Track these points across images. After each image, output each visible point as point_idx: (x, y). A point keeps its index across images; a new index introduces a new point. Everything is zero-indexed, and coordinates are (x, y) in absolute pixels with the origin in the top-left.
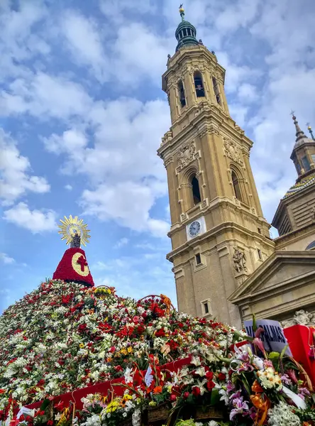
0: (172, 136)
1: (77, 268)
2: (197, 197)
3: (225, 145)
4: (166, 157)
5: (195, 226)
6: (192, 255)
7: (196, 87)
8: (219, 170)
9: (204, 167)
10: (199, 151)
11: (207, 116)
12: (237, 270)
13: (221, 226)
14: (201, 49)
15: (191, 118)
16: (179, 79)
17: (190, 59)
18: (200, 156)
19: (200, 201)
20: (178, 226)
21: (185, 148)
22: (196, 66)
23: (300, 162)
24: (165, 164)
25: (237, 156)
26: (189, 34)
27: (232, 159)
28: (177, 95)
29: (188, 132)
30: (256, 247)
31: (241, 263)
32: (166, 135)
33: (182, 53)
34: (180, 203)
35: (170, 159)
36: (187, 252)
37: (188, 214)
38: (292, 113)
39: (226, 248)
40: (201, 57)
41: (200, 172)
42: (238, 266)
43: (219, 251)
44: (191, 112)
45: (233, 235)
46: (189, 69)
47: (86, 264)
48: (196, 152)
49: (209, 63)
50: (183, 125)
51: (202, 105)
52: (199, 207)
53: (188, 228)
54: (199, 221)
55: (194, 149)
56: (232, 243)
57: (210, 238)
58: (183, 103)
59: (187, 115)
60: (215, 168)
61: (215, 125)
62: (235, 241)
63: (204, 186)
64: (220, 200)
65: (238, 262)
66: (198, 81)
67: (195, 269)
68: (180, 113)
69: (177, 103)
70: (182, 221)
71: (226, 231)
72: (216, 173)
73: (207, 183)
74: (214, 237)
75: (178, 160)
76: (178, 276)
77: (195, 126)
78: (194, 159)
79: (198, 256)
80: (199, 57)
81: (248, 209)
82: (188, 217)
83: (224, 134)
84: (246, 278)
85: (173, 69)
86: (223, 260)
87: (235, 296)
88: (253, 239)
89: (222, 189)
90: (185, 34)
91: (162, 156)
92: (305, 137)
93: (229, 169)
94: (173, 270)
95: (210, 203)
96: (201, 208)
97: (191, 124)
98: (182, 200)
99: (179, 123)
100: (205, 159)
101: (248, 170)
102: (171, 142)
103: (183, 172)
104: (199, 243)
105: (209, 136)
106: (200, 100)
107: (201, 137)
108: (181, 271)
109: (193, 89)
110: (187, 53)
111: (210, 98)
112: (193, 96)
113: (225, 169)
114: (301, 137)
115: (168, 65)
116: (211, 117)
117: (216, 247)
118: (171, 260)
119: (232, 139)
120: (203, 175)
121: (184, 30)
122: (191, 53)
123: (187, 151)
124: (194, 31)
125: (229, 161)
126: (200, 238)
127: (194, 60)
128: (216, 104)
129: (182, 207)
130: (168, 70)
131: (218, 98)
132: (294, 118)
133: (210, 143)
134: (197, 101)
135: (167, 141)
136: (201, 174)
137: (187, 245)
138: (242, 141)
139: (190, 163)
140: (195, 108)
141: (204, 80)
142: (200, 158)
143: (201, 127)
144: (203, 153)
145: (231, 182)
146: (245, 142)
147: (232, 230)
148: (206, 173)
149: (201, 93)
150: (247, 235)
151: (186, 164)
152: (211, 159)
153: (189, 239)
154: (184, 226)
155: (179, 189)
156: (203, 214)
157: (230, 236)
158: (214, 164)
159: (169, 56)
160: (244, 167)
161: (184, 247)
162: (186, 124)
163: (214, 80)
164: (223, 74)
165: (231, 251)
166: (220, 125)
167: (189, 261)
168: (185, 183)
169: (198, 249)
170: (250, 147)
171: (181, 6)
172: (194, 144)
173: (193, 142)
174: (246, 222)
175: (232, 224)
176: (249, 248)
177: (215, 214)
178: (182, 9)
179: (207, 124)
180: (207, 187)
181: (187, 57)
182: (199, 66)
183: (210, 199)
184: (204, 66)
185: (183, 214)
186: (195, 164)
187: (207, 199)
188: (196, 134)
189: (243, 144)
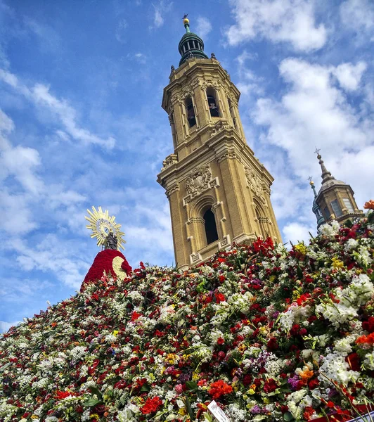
0: (177, 160)
3: (247, 175)
8: (243, 202)
9: (224, 196)
10: (217, 178)
11: (228, 137)
15: (205, 139)
16: (186, 94)
17: (202, 72)
18: (218, 184)
19: (218, 239)
21: (196, 174)
22: (209, 81)
24: (167, 193)
25: (259, 191)
26: (197, 47)
27: (255, 193)
28: (185, 112)
29: (201, 155)
32: (170, 158)
33: (191, 65)
34: (189, 240)
35: (175, 186)
37: (201, 254)
40: (215, 72)
41: (218, 203)
44: (204, 133)
46: (201, 83)
48: (211, 179)
49: (223, 80)
50: (193, 148)
51: (221, 124)
52: (217, 246)
55: (209, 175)
58: (192, 122)
59: (199, 137)
60: (239, 199)
61: (236, 147)
63: (224, 220)
64: (247, 238)
66: (212, 99)
68: (188, 134)
69: (183, 120)
70: (192, 262)
72: (240, 205)
73: (229, 216)
75: (187, 188)
77: (212, 149)
78: (210, 187)
80: (212, 72)
82: (200, 258)
83: (245, 164)
85: (179, 83)
89: (249, 224)
90: (192, 46)
91: (163, 183)
93: (253, 204)
95: (233, 240)
97: (207, 145)
98: (192, 237)
99: (188, 145)
100: (225, 188)
101: (270, 209)
102: (176, 165)
103: (193, 202)
105: (230, 162)
106: (215, 120)
107: (219, 162)
110: (198, 64)
111: (227, 119)
112: (207, 115)
113: (250, 204)
114: (329, 179)
115: (171, 77)
116: (232, 139)
119: (253, 171)
120: (222, 206)
122: (203, 65)
123: (199, 178)
125: (252, 194)
127: (206, 74)
129: (193, 245)
130: (170, 85)
131: (234, 123)
133: (232, 169)
134: (212, 121)
135: (170, 165)
136: (220, 205)
138: (263, 175)
139: (204, 193)
140: (210, 128)
141: (219, 98)
142: (218, 187)
143: (219, 151)
144: (221, 181)
145: (256, 218)
146: (265, 176)
148: (226, 205)
151: (198, 193)
152: (233, 188)
155: (189, 223)
158: (238, 194)
159: (172, 68)
160: (267, 205)
162: (197, 146)
163: (229, 101)
164: (238, 98)
166: (241, 151)
168: (195, 216)
171: (185, 16)
172: (210, 170)
173: (208, 167)
178: (187, 20)
179: (228, 147)
180: (229, 221)
181: (197, 69)
182: (214, 82)
183: (233, 236)
184: (219, 83)
185: (194, 253)
186: (210, 194)
187: (228, 236)
188: (213, 158)
189: (264, 179)
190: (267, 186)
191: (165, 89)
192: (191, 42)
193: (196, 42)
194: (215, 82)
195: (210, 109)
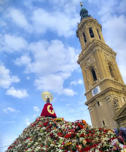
0: (82, 55)
1: (49, 111)
2: (95, 78)
3: (105, 56)
4: (81, 63)
5: (95, 90)
6: (96, 102)
7: (90, 34)
8: (103, 66)
9: (97, 66)
10: (94, 59)
11: (96, 45)
12: (115, 106)
13: (106, 89)
14: (91, 19)
15: (90, 47)
16: (83, 32)
17: (87, 23)
18: (95, 61)
19: (97, 80)
20: (89, 91)
21: (88, 59)
22: (89, 26)
24: (80, 66)
25: (110, 60)
26: (85, 13)
28: (83, 38)
29: (89, 52)
30: (122, 96)
31: (117, 103)
32: (80, 55)
33: (83, 21)
34: (88, 81)
35: (82, 64)
36: (93, 101)
37: (92, 85)
39: (109, 98)
41: (95, 68)
42: (115, 105)
43: (107, 99)
44: (89, 44)
45: (112, 92)
46: (87, 27)
47: (53, 109)
48: (93, 60)
49: (95, 23)
51: (94, 41)
52: (96, 82)
53: (93, 91)
54: (97, 88)
55: (92, 59)
56: (112, 95)
57: (102, 94)
59: (88, 46)
61: (100, 48)
62: (113, 94)
63: (98, 73)
64: (105, 78)
65: (115, 103)
66: (91, 31)
67: (98, 108)
68: (85, 45)
69: (83, 41)
70: (90, 88)
71: (109, 91)
72: (102, 68)
74: (104, 94)
75: (86, 64)
76: (91, 111)
77: (91, 50)
78: (92, 63)
79: (98, 102)
80: (90, 22)
81: (117, 80)
82: (92, 87)
83: (104, 51)
84: (119, 110)
85: (80, 28)
86: (109, 103)
87: (115, 117)
88: (121, 93)
89: (106, 74)
90: (84, 14)
91: (79, 63)
93: (108, 65)
94: (88, 109)
95: (101, 80)
96: (97, 83)
97: (90, 49)
98: (89, 80)
99: (85, 49)
100: (97, 62)
101: (116, 65)
102: (82, 57)
103: (88, 68)
104: (98, 97)
105: (98, 53)
106: (92, 39)
107: (94, 54)
108: (91, 109)
109: (89, 35)
110: (85, 21)
111: (96, 37)
112: (89, 38)
113: (106, 66)
115: (78, 27)
116: (98, 45)
117: (105, 98)
118: (87, 105)
119: (108, 53)
120: (97, 69)
121: (83, 12)
122: (87, 20)
123: (89, 60)
124: (87, 12)
125: (107, 62)
126: (98, 95)
127: (88, 23)
128: (99, 39)
129: (89, 83)
130: (78, 29)
131: (100, 37)
133: (99, 55)
134: (91, 39)
135: (80, 57)
136: (96, 68)
137: (93, 98)
138: (112, 53)
139: (91, 65)
140: (91, 42)
141: (93, 30)
142: (95, 62)
143: (94, 50)
144: (96, 60)
145: (109, 70)
146: (113, 53)
147: (112, 90)
149: (92, 36)
150: (118, 92)
151: (89, 65)
152: (99, 62)
153: (94, 95)
154: (91, 91)
155: (87, 76)
156: (98, 85)
157: (111, 93)
158: (101, 64)
159: (78, 23)
160: (114, 64)
161: (92, 99)
162: (88, 49)
163: (97, 30)
164: (101, 27)
165: (112, 99)
166: (102, 48)
167: (94, 105)
168: (90, 73)
169: (98, 99)
170: (116, 55)
171: (81, 2)
172: (92, 57)
173: (91, 56)
174: (117, 86)
175: (111, 88)
176: (120, 97)
177: (103, 84)
178: (81, 4)
179: (96, 48)
181: (85, 22)
182: (91, 25)
183: (101, 79)
184: (93, 25)
185: (90, 85)
186: (93, 65)
187: (99, 79)
188: (92, 53)
189: (112, 54)
190: (114, 57)
191: (76, 32)
193: (85, 11)
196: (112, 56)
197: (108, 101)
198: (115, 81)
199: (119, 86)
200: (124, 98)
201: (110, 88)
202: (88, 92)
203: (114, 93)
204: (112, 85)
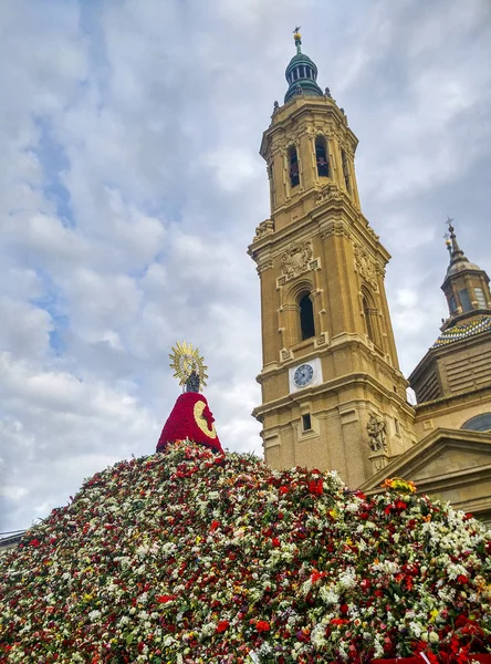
0: (273, 228)
1: (202, 424)
2: (308, 329)
3: (356, 255)
4: (264, 257)
5: (305, 371)
6: (296, 415)
7: (318, 160)
8: (348, 292)
9: (325, 284)
10: (319, 259)
11: (337, 208)
12: (373, 447)
13: (349, 378)
14: (328, 104)
15: (309, 207)
16: (290, 143)
17: (312, 115)
18: (319, 266)
19: (314, 335)
20: (276, 367)
21: (295, 251)
22: (320, 128)
23: (456, 296)
24: (258, 269)
25: (371, 275)
26: (308, 76)
27: (364, 278)
28: (286, 167)
29: (303, 227)
30: (392, 415)
31: (379, 437)
32: (264, 225)
33: (301, 103)
34: (280, 332)
35: (270, 262)
36: (288, 409)
37: (294, 351)
38: (449, 221)
39: (353, 412)
40: (329, 115)
41: (318, 290)
42: (374, 441)
43: (343, 415)
44: (307, 198)
45: (366, 396)
46: (309, 131)
47: (213, 420)
48: (312, 259)
49: (338, 126)
50: (293, 215)
51: (329, 189)
52: (313, 344)
53: (292, 372)
54: (312, 364)
55: (310, 255)
56: (364, 405)
57: (329, 393)
58: (295, 181)
59: (301, 202)
60: (343, 289)
61: (345, 222)
62: (368, 402)
63: (323, 313)
64: (349, 339)
65: (375, 436)
66: (321, 151)
67: (300, 437)
68: (288, 195)
69: (285, 178)
70: (282, 361)
71: (355, 385)
72: (344, 297)
73: (329, 308)
74: (335, 392)
75: (283, 266)
76: (270, 444)
77: (315, 221)
78: (309, 268)
79: (307, 419)
80: (325, 116)
81: (382, 355)
82: (292, 356)
83: (356, 240)
85: (283, 126)
86: (347, 428)
88: (389, 401)
89: (352, 321)
90: (302, 75)
91: (255, 256)
92: (466, 260)
93: (360, 293)
94: (262, 434)
95: (331, 339)
96: (316, 346)
97: (310, 215)
98: (283, 329)
99: (287, 211)
100: (328, 270)
101: (382, 296)
102: (272, 237)
103: (288, 286)
104: (311, 399)
105: (337, 239)
106: (323, 181)
107: (323, 238)
108: (276, 437)
109: (314, 163)
110: (307, 105)
111: (336, 180)
112: (313, 173)
113: (356, 293)
114: (460, 260)
115: (273, 117)
116: (342, 210)
117: (337, 408)
118: (260, 419)
119: (365, 248)
120: (322, 295)
122: (314, 106)
123: (298, 256)
124: (315, 72)
125: (361, 280)
126: (312, 390)
127: (317, 118)
128: (345, 191)
129: (284, 339)
131: (347, 182)
132: (451, 230)
133: (338, 249)
134: (319, 182)
135: (264, 234)
136: (319, 293)
137: (291, 398)
138: (377, 252)
139: (302, 275)
140: (316, 193)
141: (330, 152)
142: (319, 270)
143: (325, 224)
144: (324, 263)
145: (363, 312)
146: (380, 254)
147: (364, 386)
148: (327, 293)
149: (324, 171)
150: (381, 395)
151: (296, 275)
152: (337, 273)
153: (294, 389)
154: (286, 369)
155: (281, 311)
156: (320, 355)
157: (361, 394)
158: (342, 282)
159: (276, 104)
160: (378, 292)
161: (285, 400)
162: (299, 213)
163: (343, 154)
164: (354, 147)
165: (363, 417)
166: (352, 224)
167: (290, 424)
168: (290, 305)
169: (308, 407)
170: (386, 262)
171: (297, 30)
172: (311, 246)
173: (309, 243)
174: (380, 375)
175: (366, 377)
176: (384, 414)
177: (341, 357)
178: (299, 35)
179: (334, 220)
180: (328, 315)
181: (307, 111)
182: (325, 129)
183: (331, 335)
184: (331, 131)
185: (284, 349)
186: (309, 277)
187: (326, 333)
188: (316, 232)
189: (378, 257)
190: (381, 266)
191: (264, 133)
192: (301, 68)
194: (326, 131)
195: (318, 165)
196: (375, 262)
197: (346, 420)
198: (376, 354)
199: (386, 374)
200: (396, 420)
201: (360, 376)
202: (275, 373)
203: (371, 398)
204: (366, 368)
